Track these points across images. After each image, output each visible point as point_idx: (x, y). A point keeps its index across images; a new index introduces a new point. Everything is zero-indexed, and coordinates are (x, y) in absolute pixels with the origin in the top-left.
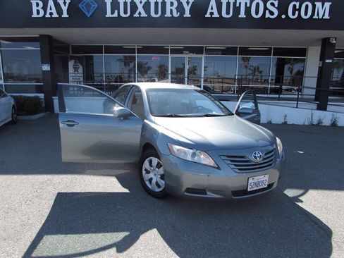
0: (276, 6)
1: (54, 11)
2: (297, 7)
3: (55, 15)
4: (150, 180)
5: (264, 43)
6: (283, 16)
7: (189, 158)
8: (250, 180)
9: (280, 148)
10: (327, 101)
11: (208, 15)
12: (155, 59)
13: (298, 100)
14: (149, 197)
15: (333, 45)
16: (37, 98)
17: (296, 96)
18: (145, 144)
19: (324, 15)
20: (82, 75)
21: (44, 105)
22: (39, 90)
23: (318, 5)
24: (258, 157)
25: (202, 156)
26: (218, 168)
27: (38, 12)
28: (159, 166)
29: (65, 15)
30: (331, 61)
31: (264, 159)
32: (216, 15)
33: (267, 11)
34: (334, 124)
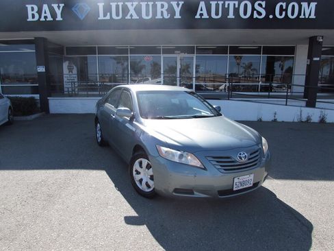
0: (264, 6)
1: (48, 14)
2: (284, 8)
3: (50, 19)
4: (141, 181)
5: (254, 42)
6: (271, 17)
7: (176, 159)
8: (236, 180)
9: (265, 148)
10: (316, 97)
11: (198, 16)
12: (147, 59)
13: (287, 97)
14: (139, 196)
15: (320, 43)
16: (33, 99)
17: (286, 94)
18: (136, 146)
19: (310, 15)
20: (76, 76)
21: (39, 105)
22: (35, 91)
23: (304, 5)
24: (243, 157)
25: (189, 157)
26: (205, 169)
27: (33, 16)
28: (148, 167)
29: (59, 18)
30: (318, 59)
31: (249, 159)
32: (206, 16)
33: (255, 12)
34: (322, 121)
